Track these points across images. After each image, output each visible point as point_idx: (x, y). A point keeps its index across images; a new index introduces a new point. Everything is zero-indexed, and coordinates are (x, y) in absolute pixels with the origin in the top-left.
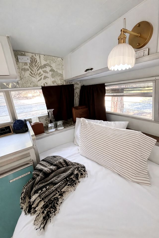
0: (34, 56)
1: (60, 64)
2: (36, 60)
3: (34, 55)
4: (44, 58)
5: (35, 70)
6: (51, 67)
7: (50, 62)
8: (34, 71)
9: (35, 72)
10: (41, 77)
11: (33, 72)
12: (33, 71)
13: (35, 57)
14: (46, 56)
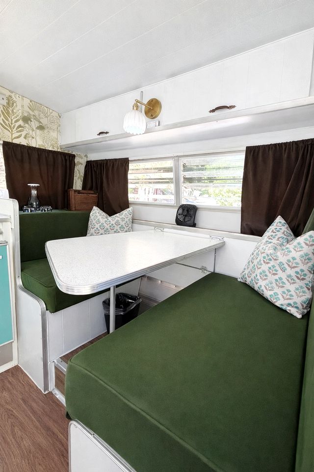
0: (13, 97)
1: (55, 121)
2: (15, 104)
3: (13, 95)
4: (30, 105)
5: (12, 120)
6: (40, 122)
7: (39, 115)
8: (10, 121)
9: (12, 124)
10: (21, 133)
11: (7, 122)
12: (7, 120)
13: (15, 99)
14: (33, 102)
